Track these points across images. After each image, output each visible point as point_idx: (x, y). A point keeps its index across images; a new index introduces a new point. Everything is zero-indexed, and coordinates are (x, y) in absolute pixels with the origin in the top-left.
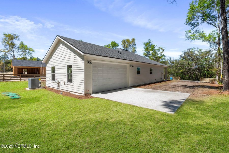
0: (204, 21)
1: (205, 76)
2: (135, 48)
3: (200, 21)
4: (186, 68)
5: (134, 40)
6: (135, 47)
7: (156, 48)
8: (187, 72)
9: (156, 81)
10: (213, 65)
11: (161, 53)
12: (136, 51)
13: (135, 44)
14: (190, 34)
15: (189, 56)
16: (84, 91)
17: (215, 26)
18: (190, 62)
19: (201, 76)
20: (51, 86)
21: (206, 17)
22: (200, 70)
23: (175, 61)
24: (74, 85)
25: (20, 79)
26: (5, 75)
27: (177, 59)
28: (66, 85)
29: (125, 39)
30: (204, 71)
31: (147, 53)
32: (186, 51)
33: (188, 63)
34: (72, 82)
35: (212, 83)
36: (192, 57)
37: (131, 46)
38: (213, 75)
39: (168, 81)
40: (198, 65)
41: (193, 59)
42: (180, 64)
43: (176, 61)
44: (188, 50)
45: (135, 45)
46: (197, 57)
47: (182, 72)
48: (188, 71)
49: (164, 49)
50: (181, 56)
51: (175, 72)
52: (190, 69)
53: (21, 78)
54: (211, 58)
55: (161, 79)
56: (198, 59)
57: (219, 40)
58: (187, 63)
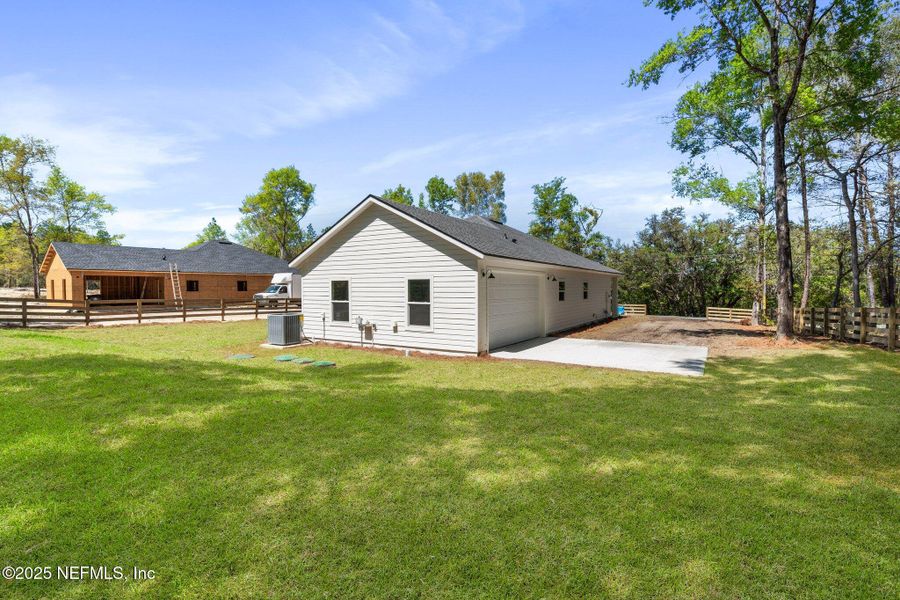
0: (722, 138)
1: (715, 302)
2: (501, 205)
3: (709, 141)
4: (660, 275)
5: (499, 178)
6: (501, 201)
7: (576, 209)
8: (663, 288)
9: (594, 319)
10: (741, 267)
11: (589, 225)
12: (504, 215)
13: (503, 193)
14: (684, 179)
15: (670, 235)
16: (476, 344)
17: (752, 158)
18: (672, 255)
19: (704, 300)
20: (327, 337)
21: (730, 131)
22: (700, 280)
23: (622, 252)
24: (436, 331)
25: (139, 318)
26: (29, 304)
27: (631, 245)
28: (399, 333)
29: (467, 174)
30: (713, 283)
31: (543, 223)
32: (659, 218)
33: (667, 260)
34: (428, 324)
35: (743, 323)
36: (676, 240)
37: (486, 197)
38: (738, 298)
39: (620, 317)
40: (697, 264)
41: (683, 246)
42: (643, 262)
43: (627, 249)
44: (666, 213)
45: (501, 195)
46: (694, 241)
47: (645, 289)
48: (665, 286)
49: (599, 212)
50: (642, 235)
51: (625, 288)
52: (671, 280)
53: (143, 315)
54: (736, 244)
55: (606, 312)
56: (697, 247)
57: (763, 201)
58: (664, 258)
